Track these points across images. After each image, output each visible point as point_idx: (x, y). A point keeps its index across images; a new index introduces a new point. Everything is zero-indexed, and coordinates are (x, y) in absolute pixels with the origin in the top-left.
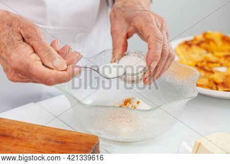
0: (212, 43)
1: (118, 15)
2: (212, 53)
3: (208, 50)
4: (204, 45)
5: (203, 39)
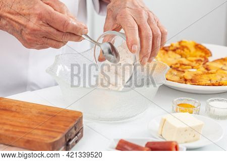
0: (185, 50)
2: (186, 57)
3: (182, 56)
4: (179, 51)
5: (178, 46)
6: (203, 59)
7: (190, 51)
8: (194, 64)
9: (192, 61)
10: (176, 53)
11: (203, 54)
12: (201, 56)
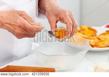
0: (84, 31)
1: (50, 14)
2: (85, 35)
3: (83, 34)
4: (81, 32)
5: (80, 29)
6: (94, 34)
7: (86, 31)
8: (91, 37)
9: (89, 36)
10: (80, 33)
11: (93, 32)
12: (92, 33)
